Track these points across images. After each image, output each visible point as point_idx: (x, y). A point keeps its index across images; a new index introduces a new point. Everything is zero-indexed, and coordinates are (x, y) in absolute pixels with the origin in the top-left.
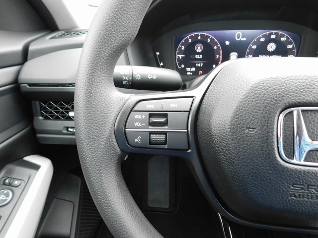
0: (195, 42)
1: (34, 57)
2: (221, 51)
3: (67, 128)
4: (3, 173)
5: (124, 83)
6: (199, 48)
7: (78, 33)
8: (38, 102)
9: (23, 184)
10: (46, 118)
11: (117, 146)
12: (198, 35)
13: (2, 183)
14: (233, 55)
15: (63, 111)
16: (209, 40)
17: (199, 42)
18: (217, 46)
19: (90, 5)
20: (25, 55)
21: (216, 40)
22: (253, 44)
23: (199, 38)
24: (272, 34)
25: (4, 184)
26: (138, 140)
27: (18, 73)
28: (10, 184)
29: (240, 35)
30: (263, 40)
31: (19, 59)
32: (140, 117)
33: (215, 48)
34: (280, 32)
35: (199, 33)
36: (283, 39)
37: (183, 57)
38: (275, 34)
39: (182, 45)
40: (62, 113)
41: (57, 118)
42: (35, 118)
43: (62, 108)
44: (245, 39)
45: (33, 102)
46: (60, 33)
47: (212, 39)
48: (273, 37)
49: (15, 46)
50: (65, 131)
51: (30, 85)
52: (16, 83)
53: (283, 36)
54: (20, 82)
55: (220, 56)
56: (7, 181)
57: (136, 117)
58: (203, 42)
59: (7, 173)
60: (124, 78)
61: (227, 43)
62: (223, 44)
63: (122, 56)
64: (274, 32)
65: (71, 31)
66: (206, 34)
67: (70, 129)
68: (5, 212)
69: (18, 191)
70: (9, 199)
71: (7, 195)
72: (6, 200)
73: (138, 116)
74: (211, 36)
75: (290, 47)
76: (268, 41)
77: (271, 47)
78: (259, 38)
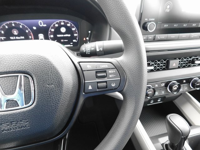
0: (11, 28)
2: (32, 34)
6: (15, 32)
14: (41, 36)
16: (21, 27)
17: (14, 28)
18: (28, 30)
21: (26, 27)
22: (52, 28)
23: (13, 25)
29: (41, 23)
30: (57, 25)
34: (66, 21)
35: (13, 22)
36: (69, 25)
37: (5, 39)
38: (63, 22)
44: (45, 25)
47: (23, 26)
48: (62, 24)
53: (68, 23)
55: (31, 36)
58: (17, 27)
61: (35, 28)
62: (32, 29)
64: (62, 21)
66: (17, 23)
74: (22, 24)
75: (73, 29)
76: (60, 26)
77: (63, 30)
78: (54, 25)
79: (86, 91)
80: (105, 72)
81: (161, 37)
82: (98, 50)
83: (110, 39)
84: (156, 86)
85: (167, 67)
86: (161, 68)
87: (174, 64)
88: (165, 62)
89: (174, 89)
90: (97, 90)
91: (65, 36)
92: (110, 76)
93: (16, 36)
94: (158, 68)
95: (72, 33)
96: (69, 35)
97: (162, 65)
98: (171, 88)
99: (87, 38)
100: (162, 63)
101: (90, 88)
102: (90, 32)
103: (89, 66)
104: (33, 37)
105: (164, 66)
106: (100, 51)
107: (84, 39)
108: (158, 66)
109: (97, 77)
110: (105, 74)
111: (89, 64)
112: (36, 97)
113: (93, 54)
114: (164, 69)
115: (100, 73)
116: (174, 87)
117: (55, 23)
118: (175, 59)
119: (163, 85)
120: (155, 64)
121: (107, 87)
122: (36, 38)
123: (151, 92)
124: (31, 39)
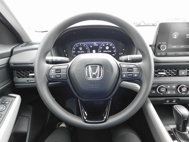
0: (79, 46)
1: (15, 54)
2: (89, 50)
3: (28, 81)
4: (1, 99)
5: (50, 62)
6: (81, 48)
7: (32, 44)
8: (16, 71)
9: (10, 103)
10: (19, 77)
11: (47, 79)
12: (80, 44)
13: (1, 103)
14: (94, 51)
15: (26, 74)
16: (84, 46)
17: (81, 46)
19: (36, 31)
20: (12, 54)
21: (87, 46)
22: (101, 47)
23: (80, 45)
24: (107, 43)
25: (2, 103)
26: (53, 77)
27: (9, 60)
28: (4, 103)
29: (95, 44)
30: (104, 45)
31: (9, 55)
32: (53, 71)
33: (87, 48)
34: (110, 43)
35: (80, 43)
36: (111, 45)
37: (75, 52)
39: (74, 48)
40: (26, 75)
41: (24, 77)
42: (14, 78)
43: (26, 73)
44: (97, 45)
45: (14, 71)
46: (25, 44)
47: (85, 45)
48: (107, 44)
49: (8, 50)
50: (27, 82)
51: (14, 64)
52: (8, 63)
53: (111, 44)
54: (10, 63)
56: (3, 102)
57: (52, 71)
58: (82, 46)
59: (2, 99)
60: (49, 61)
61: (91, 47)
62: (90, 47)
63: (49, 53)
64: (107, 42)
65: (29, 43)
66: (83, 43)
67: (29, 81)
68: (3, 113)
69: (8, 106)
70: (5, 108)
71: (4, 107)
72: (3, 109)
73: (52, 70)
74: (85, 44)
75: (114, 48)
76: (106, 46)
77: (107, 48)
78: (103, 45)
79: (122, 78)
80: (132, 69)
81: (171, 54)
82: (129, 60)
83: (136, 54)
84: (169, 87)
85: (177, 75)
86: (172, 75)
87: (183, 72)
88: (176, 71)
89: (183, 90)
90: (128, 77)
91: (108, 51)
92: (134, 71)
93: (81, 51)
94: (170, 74)
95: (112, 50)
96: (111, 51)
97: (173, 73)
98: (180, 90)
99: (122, 54)
100: (173, 72)
101: (124, 76)
102: (124, 49)
103: (124, 66)
104: (89, 52)
105: (175, 73)
106: (130, 60)
107: (120, 54)
108: (170, 73)
109: (128, 71)
110: (132, 70)
111: (124, 65)
112: (103, 75)
113: (126, 61)
114: (175, 76)
115: (130, 69)
116: (183, 89)
117: (103, 44)
118: (184, 69)
119: (174, 87)
120: (168, 72)
121: (132, 76)
122: (91, 52)
123: (164, 90)
124: (89, 53)
